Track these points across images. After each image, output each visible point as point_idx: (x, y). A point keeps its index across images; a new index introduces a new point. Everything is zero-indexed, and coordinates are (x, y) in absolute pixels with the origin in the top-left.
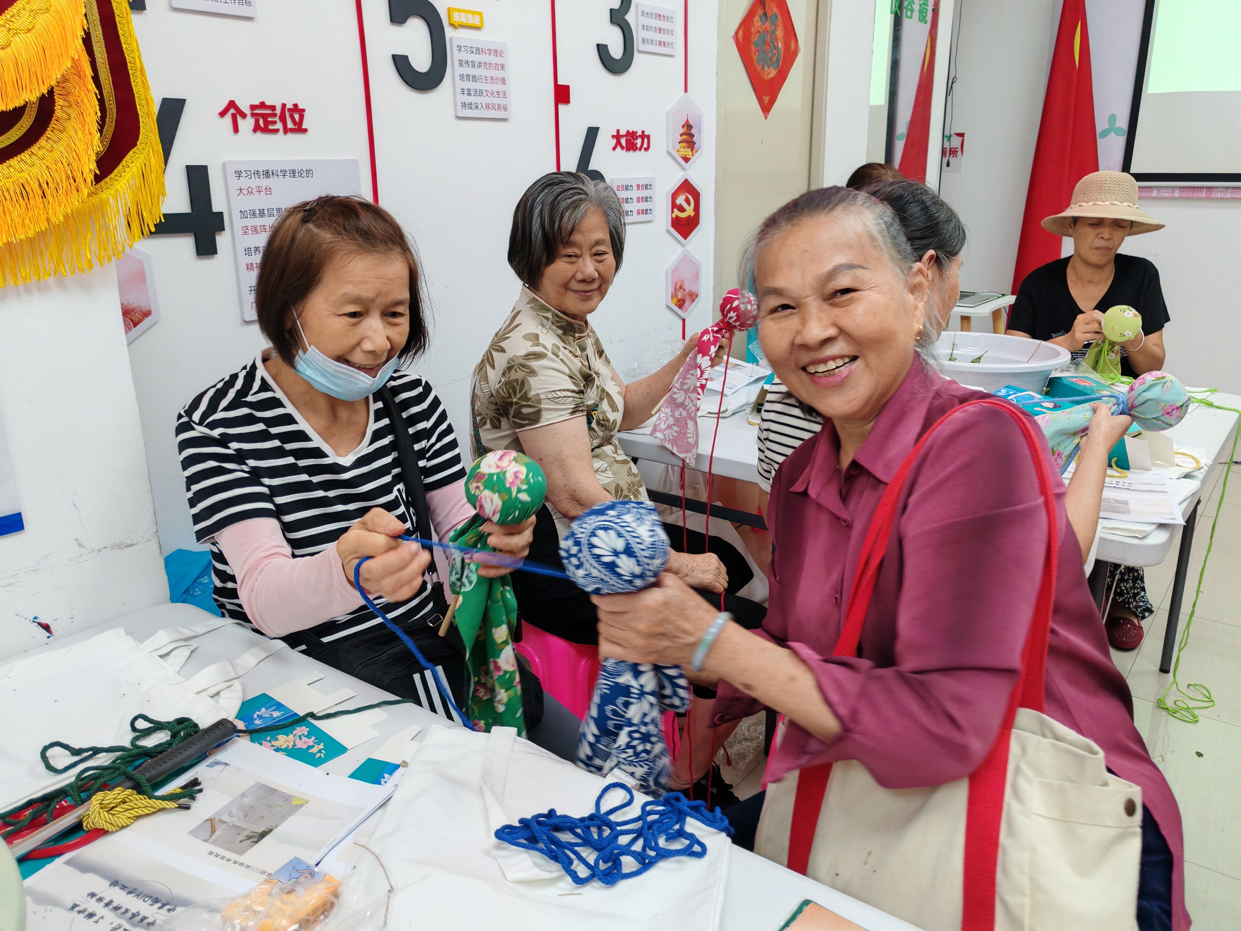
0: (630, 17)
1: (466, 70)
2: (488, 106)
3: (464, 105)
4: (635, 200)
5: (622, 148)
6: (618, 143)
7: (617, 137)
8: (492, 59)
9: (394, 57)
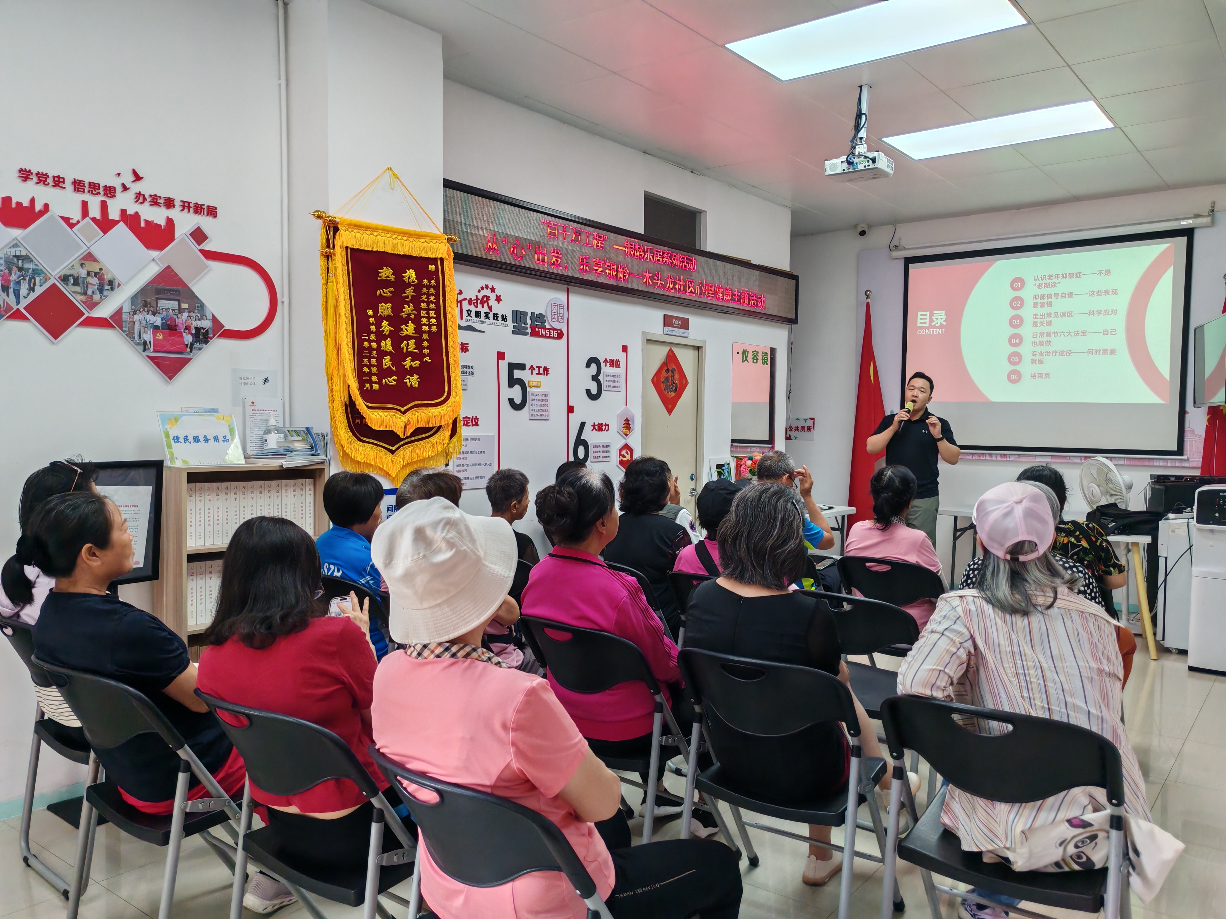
0: (601, 378)
1: (534, 402)
2: (541, 415)
3: (532, 415)
4: (602, 452)
5: (596, 430)
6: (594, 428)
7: (594, 425)
8: (544, 398)
9: (509, 399)
